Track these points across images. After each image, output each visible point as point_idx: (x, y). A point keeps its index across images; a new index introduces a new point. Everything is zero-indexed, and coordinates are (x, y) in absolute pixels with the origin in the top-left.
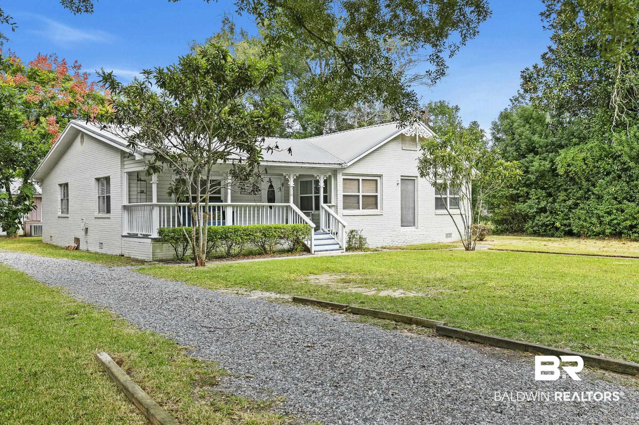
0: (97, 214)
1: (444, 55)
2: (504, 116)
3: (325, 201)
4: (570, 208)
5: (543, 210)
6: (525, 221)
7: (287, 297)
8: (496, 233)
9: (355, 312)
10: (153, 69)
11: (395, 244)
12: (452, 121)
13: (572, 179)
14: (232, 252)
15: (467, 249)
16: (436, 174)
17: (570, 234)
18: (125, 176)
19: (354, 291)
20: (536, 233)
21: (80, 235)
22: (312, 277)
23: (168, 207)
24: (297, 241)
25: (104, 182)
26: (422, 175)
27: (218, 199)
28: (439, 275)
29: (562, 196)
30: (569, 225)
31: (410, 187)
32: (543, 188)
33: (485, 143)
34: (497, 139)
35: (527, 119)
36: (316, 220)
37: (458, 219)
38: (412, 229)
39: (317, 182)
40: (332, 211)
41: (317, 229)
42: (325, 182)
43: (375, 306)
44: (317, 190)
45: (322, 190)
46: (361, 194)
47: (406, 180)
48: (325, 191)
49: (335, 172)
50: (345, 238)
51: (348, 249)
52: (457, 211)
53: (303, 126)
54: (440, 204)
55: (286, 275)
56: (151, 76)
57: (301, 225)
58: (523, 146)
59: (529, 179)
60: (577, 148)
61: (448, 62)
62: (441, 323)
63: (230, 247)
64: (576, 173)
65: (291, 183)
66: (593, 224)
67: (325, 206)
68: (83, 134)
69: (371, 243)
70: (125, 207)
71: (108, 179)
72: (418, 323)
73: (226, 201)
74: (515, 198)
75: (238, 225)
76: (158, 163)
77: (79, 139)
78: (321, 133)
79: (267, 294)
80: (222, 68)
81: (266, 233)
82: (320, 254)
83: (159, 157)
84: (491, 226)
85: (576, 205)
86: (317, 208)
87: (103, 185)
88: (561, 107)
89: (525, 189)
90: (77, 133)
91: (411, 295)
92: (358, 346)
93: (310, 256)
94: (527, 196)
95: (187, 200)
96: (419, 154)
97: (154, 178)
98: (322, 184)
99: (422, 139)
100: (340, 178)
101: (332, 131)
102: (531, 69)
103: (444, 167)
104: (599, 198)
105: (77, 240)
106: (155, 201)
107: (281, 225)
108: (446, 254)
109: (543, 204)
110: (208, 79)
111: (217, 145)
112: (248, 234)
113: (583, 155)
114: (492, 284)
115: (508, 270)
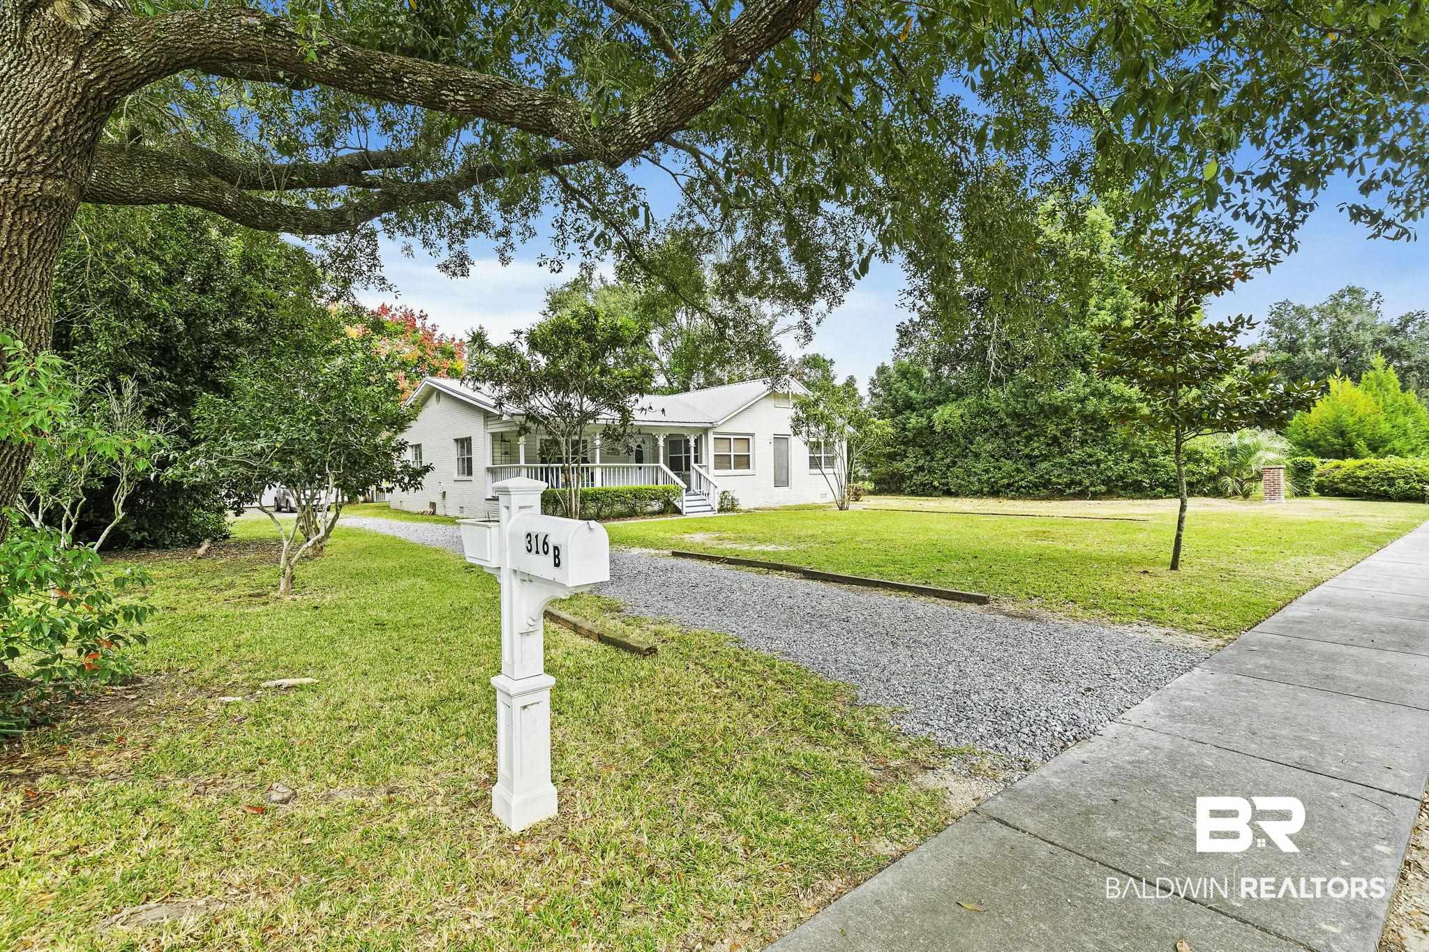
0: (456, 476)
1: (812, 322)
2: (882, 370)
3: (696, 461)
4: (948, 467)
5: (921, 469)
6: (903, 481)
7: (665, 552)
8: (871, 493)
9: (731, 562)
10: (524, 330)
11: (768, 505)
12: (827, 377)
13: (950, 437)
14: (602, 514)
15: (841, 509)
16: (808, 433)
17: (948, 493)
18: (489, 437)
19: (729, 547)
20: (913, 493)
21: (437, 499)
22: (686, 536)
23: (536, 469)
24: (668, 503)
25: (464, 444)
26: (796, 434)
27: (585, 460)
28: (810, 532)
29: (940, 454)
30: (947, 484)
31: (783, 446)
32: (921, 446)
33: (861, 399)
34: (874, 394)
35: (904, 374)
36: (687, 480)
37: (832, 479)
38: (786, 489)
39: (688, 441)
40: (702, 471)
41: (688, 490)
42: (696, 441)
43: (749, 558)
44: (687, 450)
45: (692, 450)
46: (732, 454)
47: (779, 439)
48: (696, 451)
49: (706, 430)
50: (718, 500)
51: (719, 511)
52: (831, 471)
53: (668, 380)
54: (814, 463)
55: (661, 534)
56: (523, 336)
57: (672, 486)
58: (900, 402)
59: (906, 436)
60: (955, 404)
61: (815, 328)
62: (808, 568)
63: (600, 509)
64: (954, 431)
65: (661, 443)
66: (971, 483)
67: (695, 466)
68: (439, 393)
69: (743, 504)
70: (489, 470)
71: (469, 440)
72: (788, 569)
73: (594, 461)
74: (892, 457)
75: (607, 486)
76: (529, 424)
77: (434, 397)
78: (687, 389)
79: (647, 550)
80: (593, 328)
81: (637, 494)
82: (691, 516)
83: (530, 417)
84: (869, 486)
85: (954, 463)
86: (688, 468)
87: (463, 447)
88: (938, 361)
89: (903, 447)
90: (433, 392)
91: (783, 549)
92: (736, 585)
93: (682, 518)
94: (904, 455)
95: (560, 460)
96: (791, 413)
97: (522, 439)
98: (692, 444)
99: (795, 396)
100: (711, 436)
101: (700, 387)
102: (907, 323)
103: (817, 426)
104: (977, 456)
105: (433, 505)
106: (522, 462)
107: (651, 486)
108: (820, 513)
109: (921, 462)
110: (580, 340)
111: (588, 406)
112: (618, 496)
113: (960, 412)
114: (860, 539)
115: (878, 527)
